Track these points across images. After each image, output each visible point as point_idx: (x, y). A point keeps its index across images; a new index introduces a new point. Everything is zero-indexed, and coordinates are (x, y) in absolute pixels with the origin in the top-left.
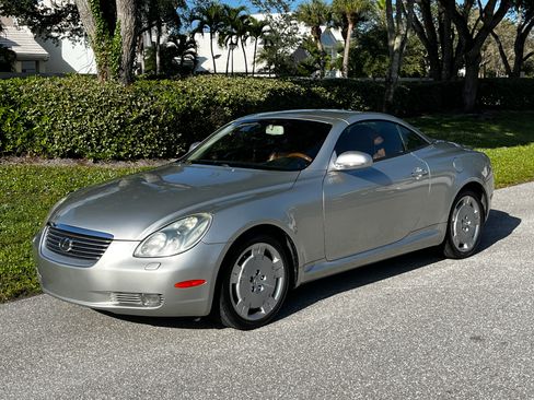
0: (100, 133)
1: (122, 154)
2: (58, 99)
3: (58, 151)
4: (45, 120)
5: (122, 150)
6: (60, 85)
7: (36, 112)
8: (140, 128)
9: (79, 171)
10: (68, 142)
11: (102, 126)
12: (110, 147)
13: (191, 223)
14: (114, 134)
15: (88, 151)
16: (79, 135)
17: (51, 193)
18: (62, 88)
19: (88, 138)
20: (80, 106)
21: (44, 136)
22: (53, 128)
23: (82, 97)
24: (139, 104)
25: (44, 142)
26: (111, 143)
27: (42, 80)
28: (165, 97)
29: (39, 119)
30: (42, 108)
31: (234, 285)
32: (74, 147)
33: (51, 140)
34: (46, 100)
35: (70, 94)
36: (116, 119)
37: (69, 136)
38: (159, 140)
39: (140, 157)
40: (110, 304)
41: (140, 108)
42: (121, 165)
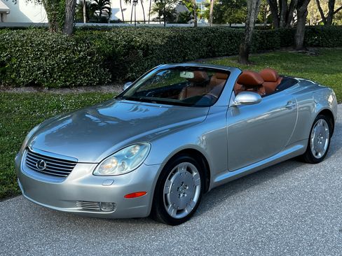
0: (53, 69)
1: (68, 83)
2: (22, 46)
3: (23, 82)
4: (14, 60)
5: (68, 81)
6: (24, 36)
7: (7, 55)
8: (80, 66)
9: (38, 96)
10: (30, 75)
11: (54, 64)
12: (59, 79)
13: (135, 150)
14: (63, 70)
15: (44, 82)
16: (38, 71)
17: (20, 113)
18: (25, 38)
19: (44, 73)
20: (38, 50)
21: (13, 71)
22: (19, 66)
23: (39, 44)
24: (79, 48)
25: (13, 76)
26: (60, 76)
27: (10, 32)
28: (98, 44)
29: (9, 60)
30: (11, 52)
31: (166, 195)
32: (35, 80)
33: (18, 75)
34: (14, 46)
35: (31, 42)
36: (63, 59)
37: (31, 71)
38: (93, 73)
39: (81, 85)
40: (76, 209)
41: (80, 52)
42: (67, 91)
